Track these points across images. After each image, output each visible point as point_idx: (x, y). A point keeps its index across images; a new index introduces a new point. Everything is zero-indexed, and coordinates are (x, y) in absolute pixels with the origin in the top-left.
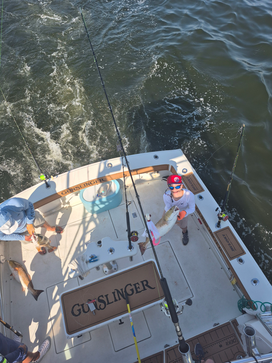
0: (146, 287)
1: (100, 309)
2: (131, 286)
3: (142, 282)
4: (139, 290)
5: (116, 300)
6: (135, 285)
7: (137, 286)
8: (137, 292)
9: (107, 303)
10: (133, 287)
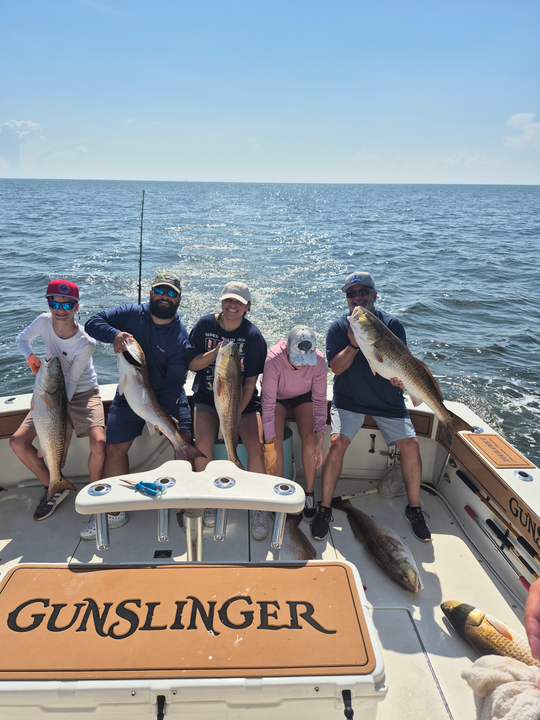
0: (301, 621)
1: (111, 633)
2: (250, 602)
3: (293, 605)
4: (271, 621)
5: (177, 625)
6: (264, 605)
7: (271, 609)
8: (264, 625)
9: (142, 623)
10: (256, 609)
